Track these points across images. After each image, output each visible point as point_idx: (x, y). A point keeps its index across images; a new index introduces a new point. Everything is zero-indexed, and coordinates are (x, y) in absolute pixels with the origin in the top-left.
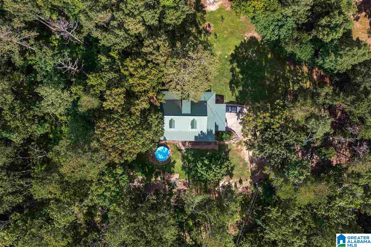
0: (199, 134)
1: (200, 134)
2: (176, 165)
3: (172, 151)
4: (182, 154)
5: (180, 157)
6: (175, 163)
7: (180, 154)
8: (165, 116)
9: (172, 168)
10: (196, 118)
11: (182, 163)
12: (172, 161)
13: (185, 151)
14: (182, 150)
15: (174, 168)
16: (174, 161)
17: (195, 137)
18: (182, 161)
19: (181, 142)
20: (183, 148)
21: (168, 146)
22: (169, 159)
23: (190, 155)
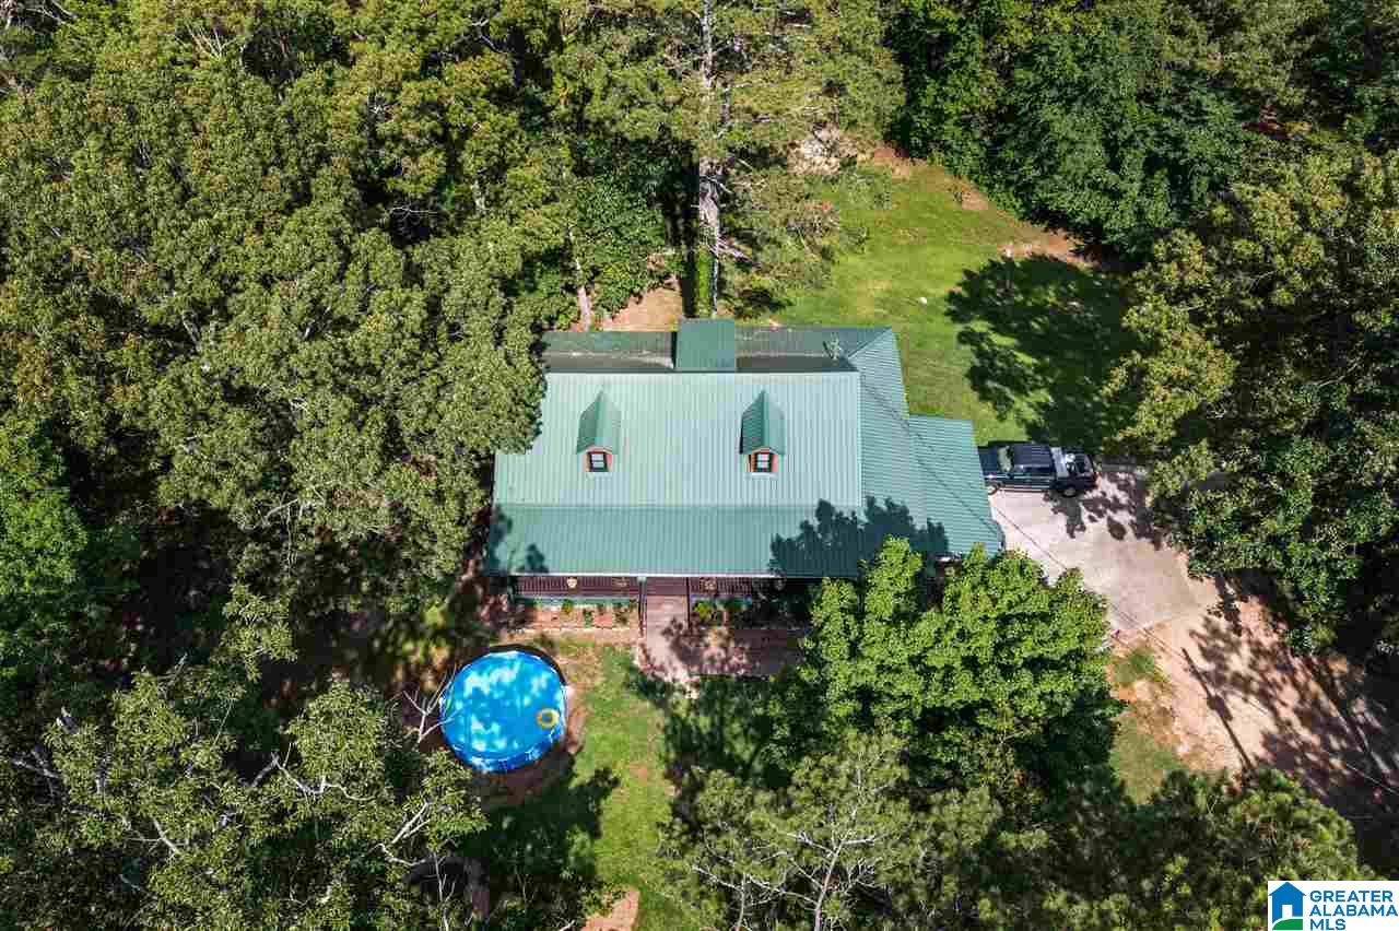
0: (805, 526)
1: (814, 522)
2: (612, 807)
3: (588, 696)
4: (675, 717)
5: (657, 740)
6: (605, 793)
7: (659, 717)
8: (549, 377)
9: (580, 837)
10: (780, 387)
11: (671, 792)
12: (583, 773)
13: (695, 695)
14: (667, 689)
15: (595, 833)
16: (603, 774)
17: (779, 546)
18: (668, 776)
19: (667, 632)
20: (680, 675)
21: (561, 660)
22: (559, 753)
23: (736, 727)
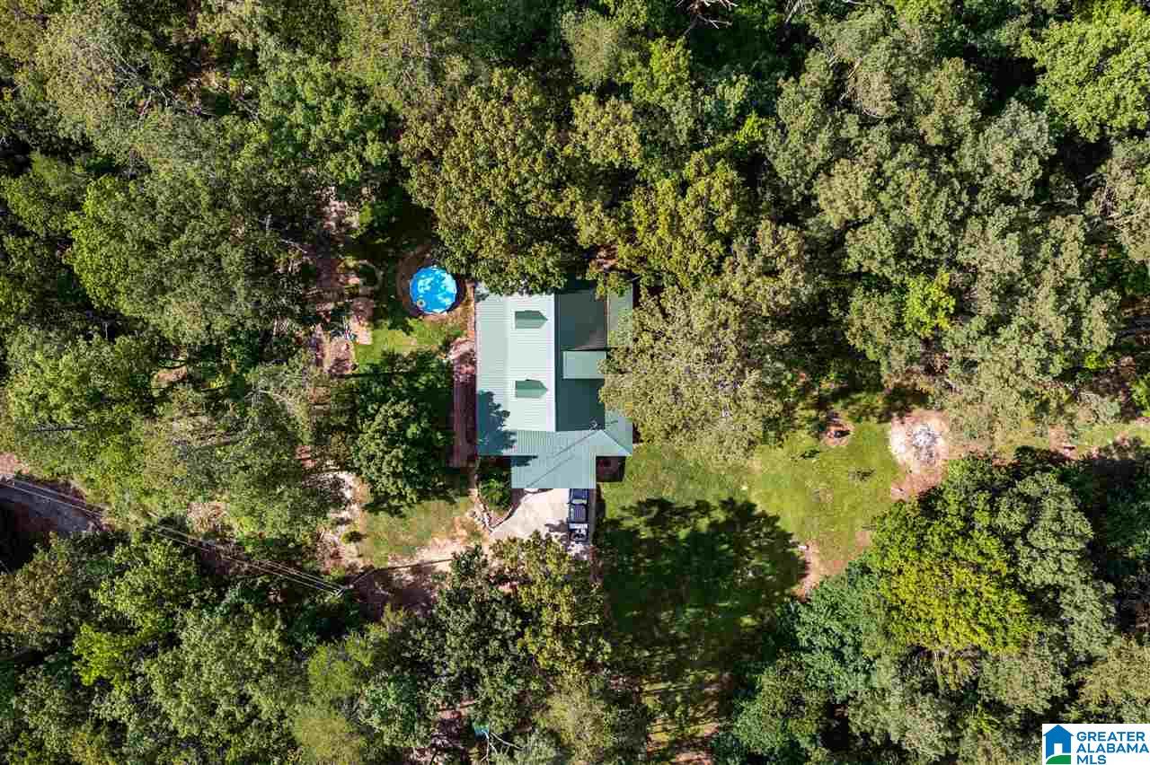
0: (499, 406)
1: (501, 410)
2: (400, 334)
3: (443, 322)
4: (435, 355)
5: (426, 347)
6: (404, 330)
7: (435, 348)
8: (553, 295)
9: (388, 323)
10: (550, 395)
11: (406, 354)
12: (411, 322)
13: (445, 361)
14: (447, 351)
15: (390, 328)
16: (411, 329)
17: (490, 395)
18: (412, 353)
19: (472, 350)
20: (453, 356)
21: (459, 309)
22: (418, 313)
23: (432, 377)
